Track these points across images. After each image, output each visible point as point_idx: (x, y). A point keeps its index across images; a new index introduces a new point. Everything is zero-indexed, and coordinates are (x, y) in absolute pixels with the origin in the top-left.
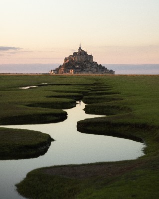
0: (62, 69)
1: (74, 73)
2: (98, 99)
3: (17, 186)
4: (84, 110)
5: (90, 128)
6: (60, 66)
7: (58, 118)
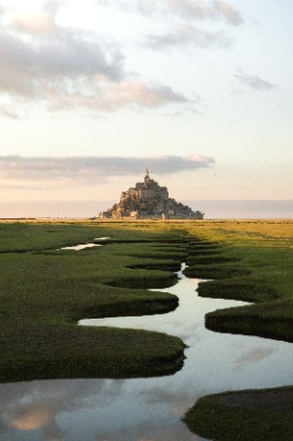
0: (118, 210)
1: (138, 217)
3: (184, 420)
4: (197, 290)
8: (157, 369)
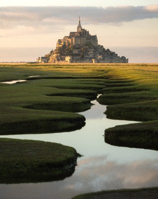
0: (55, 55)
1: (72, 61)
2: (119, 97)
4: (105, 113)
5: (124, 139)
6: (52, 52)
7: (73, 125)
8: (45, 174)
